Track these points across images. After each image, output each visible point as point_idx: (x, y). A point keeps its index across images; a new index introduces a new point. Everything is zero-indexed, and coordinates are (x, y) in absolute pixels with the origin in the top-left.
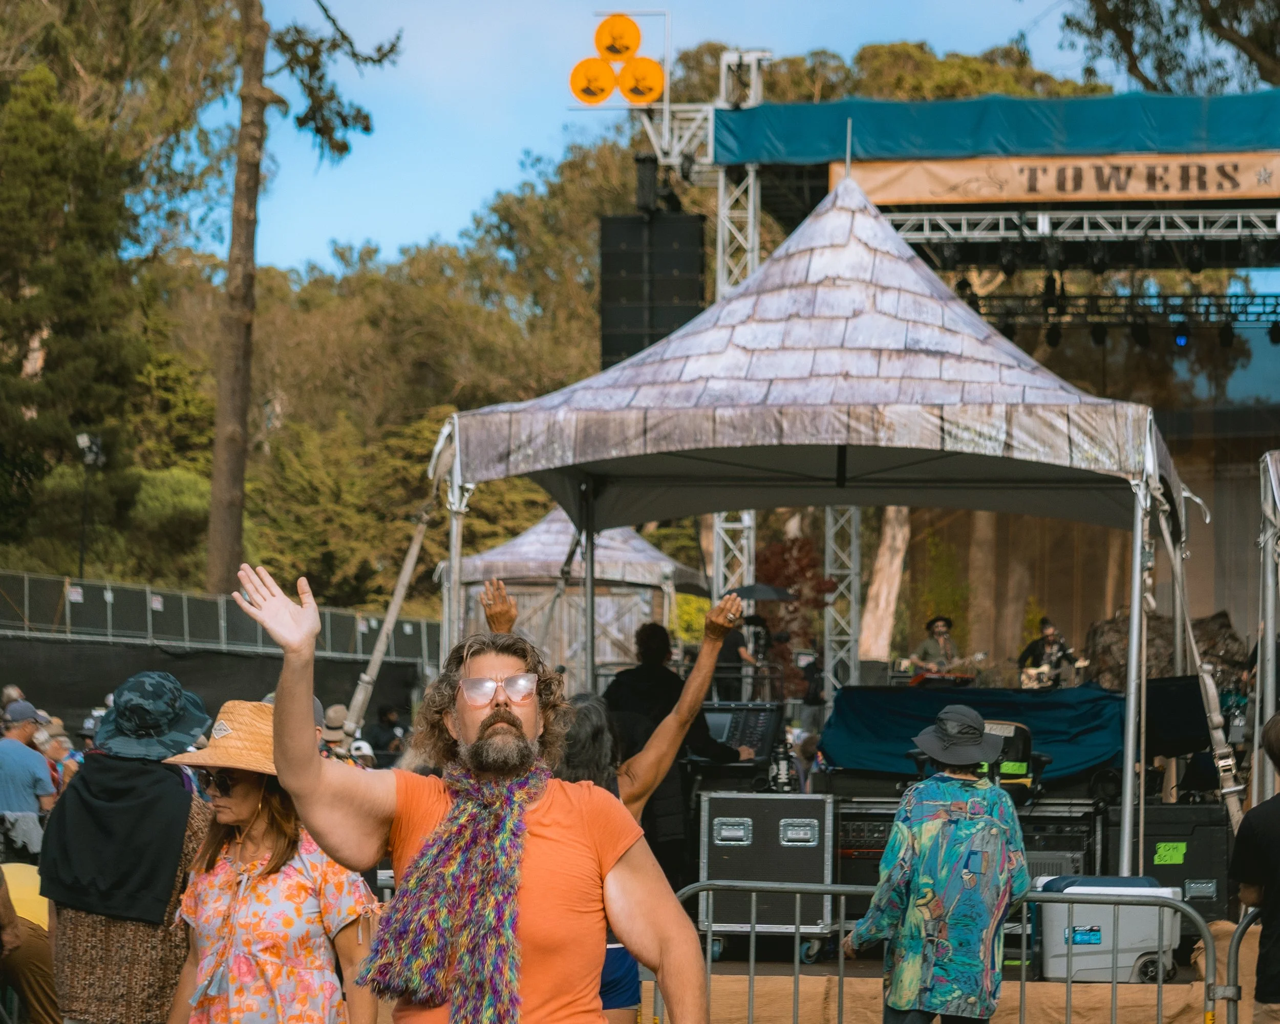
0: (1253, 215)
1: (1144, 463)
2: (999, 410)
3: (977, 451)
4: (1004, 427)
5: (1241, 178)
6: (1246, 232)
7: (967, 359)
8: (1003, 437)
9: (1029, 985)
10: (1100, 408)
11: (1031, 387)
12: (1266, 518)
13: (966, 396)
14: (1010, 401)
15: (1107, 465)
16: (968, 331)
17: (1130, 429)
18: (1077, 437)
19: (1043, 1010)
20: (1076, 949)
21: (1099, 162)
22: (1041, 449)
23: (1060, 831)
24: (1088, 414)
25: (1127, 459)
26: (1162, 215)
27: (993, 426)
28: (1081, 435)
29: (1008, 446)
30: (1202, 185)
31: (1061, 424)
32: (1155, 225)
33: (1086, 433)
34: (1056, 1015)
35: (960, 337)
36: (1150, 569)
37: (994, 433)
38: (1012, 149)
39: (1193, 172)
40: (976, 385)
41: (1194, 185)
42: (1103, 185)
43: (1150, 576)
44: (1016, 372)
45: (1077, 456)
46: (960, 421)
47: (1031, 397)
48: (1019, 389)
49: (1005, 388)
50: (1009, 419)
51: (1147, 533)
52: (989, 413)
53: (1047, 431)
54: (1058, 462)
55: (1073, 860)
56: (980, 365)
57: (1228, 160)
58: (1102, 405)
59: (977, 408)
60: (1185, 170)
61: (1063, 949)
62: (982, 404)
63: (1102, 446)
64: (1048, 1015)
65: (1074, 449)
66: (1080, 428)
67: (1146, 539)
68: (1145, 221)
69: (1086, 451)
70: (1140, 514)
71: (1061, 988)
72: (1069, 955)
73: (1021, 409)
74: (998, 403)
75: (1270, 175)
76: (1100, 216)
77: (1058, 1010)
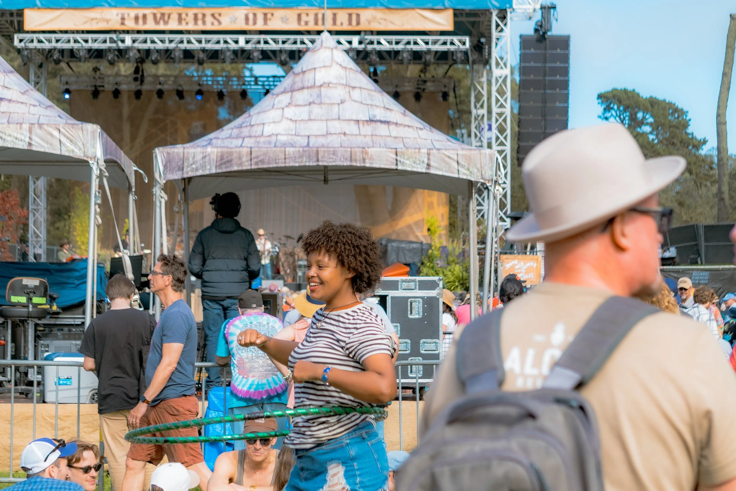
0: (228, 37)
1: (96, 153)
2: (26, 126)
3: (15, 146)
4: (28, 134)
5: (222, 19)
6: (225, 46)
7: (14, 101)
8: (27, 140)
9: (37, 405)
10: (74, 126)
11: (43, 116)
12: (156, 180)
13: (10, 119)
14: (31, 122)
15: (78, 154)
16: (16, 88)
17: (89, 137)
18: (64, 140)
19: (43, 417)
20: (60, 387)
21: (155, 11)
22: (46, 146)
23: (70, 331)
24: (69, 129)
25: (88, 150)
26: (185, 37)
27: (22, 134)
28: (65, 138)
29: (30, 144)
30: (204, 23)
31: (56, 133)
32: (182, 42)
33: (68, 138)
34: (49, 419)
35: (11, 91)
36: (98, 204)
37: (23, 138)
38: (113, 4)
39: (200, 16)
40: (16, 114)
41: (200, 22)
42: (157, 22)
43: (99, 207)
44: (38, 108)
45: (63, 149)
46: (7, 132)
47: (41, 121)
48: (37, 116)
49: (31, 116)
50: (30, 132)
51: (97, 187)
52: (21, 128)
53: (49, 137)
54: (54, 152)
55: (76, 345)
56: (20, 105)
57: (216, 11)
58: (76, 124)
59: (15, 125)
60: (196, 15)
61: (54, 387)
62: (17, 123)
63: (76, 144)
64: (45, 419)
65: (62, 146)
66: (65, 135)
67: (97, 189)
68: (177, 40)
69: (68, 147)
70: (94, 177)
71: (54, 406)
72: (57, 391)
73: (36, 126)
74: (26, 123)
75: (236, 19)
76: (155, 37)
77: (50, 417)
